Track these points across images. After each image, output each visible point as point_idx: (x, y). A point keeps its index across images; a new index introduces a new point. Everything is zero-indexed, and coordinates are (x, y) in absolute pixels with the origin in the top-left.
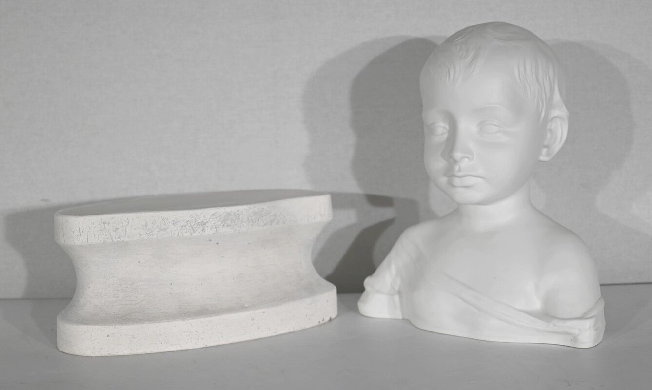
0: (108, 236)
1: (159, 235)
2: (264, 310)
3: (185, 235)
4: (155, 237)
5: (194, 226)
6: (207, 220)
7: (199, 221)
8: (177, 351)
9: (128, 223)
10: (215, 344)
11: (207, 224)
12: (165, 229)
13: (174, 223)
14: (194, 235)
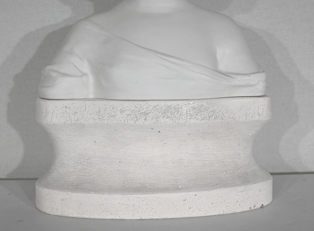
0: (68, 119)
1: (109, 121)
2: (196, 193)
3: (129, 122)
4: (106, 122)
5: (138, 116)
6: (149, 111)
7: (142, 111)
8: (116, 220)
9: (85, 108)
10: (149, 218)
11: (149, 115)
12: (114, 116)
13: (122, 111)
14: (137, 122)
